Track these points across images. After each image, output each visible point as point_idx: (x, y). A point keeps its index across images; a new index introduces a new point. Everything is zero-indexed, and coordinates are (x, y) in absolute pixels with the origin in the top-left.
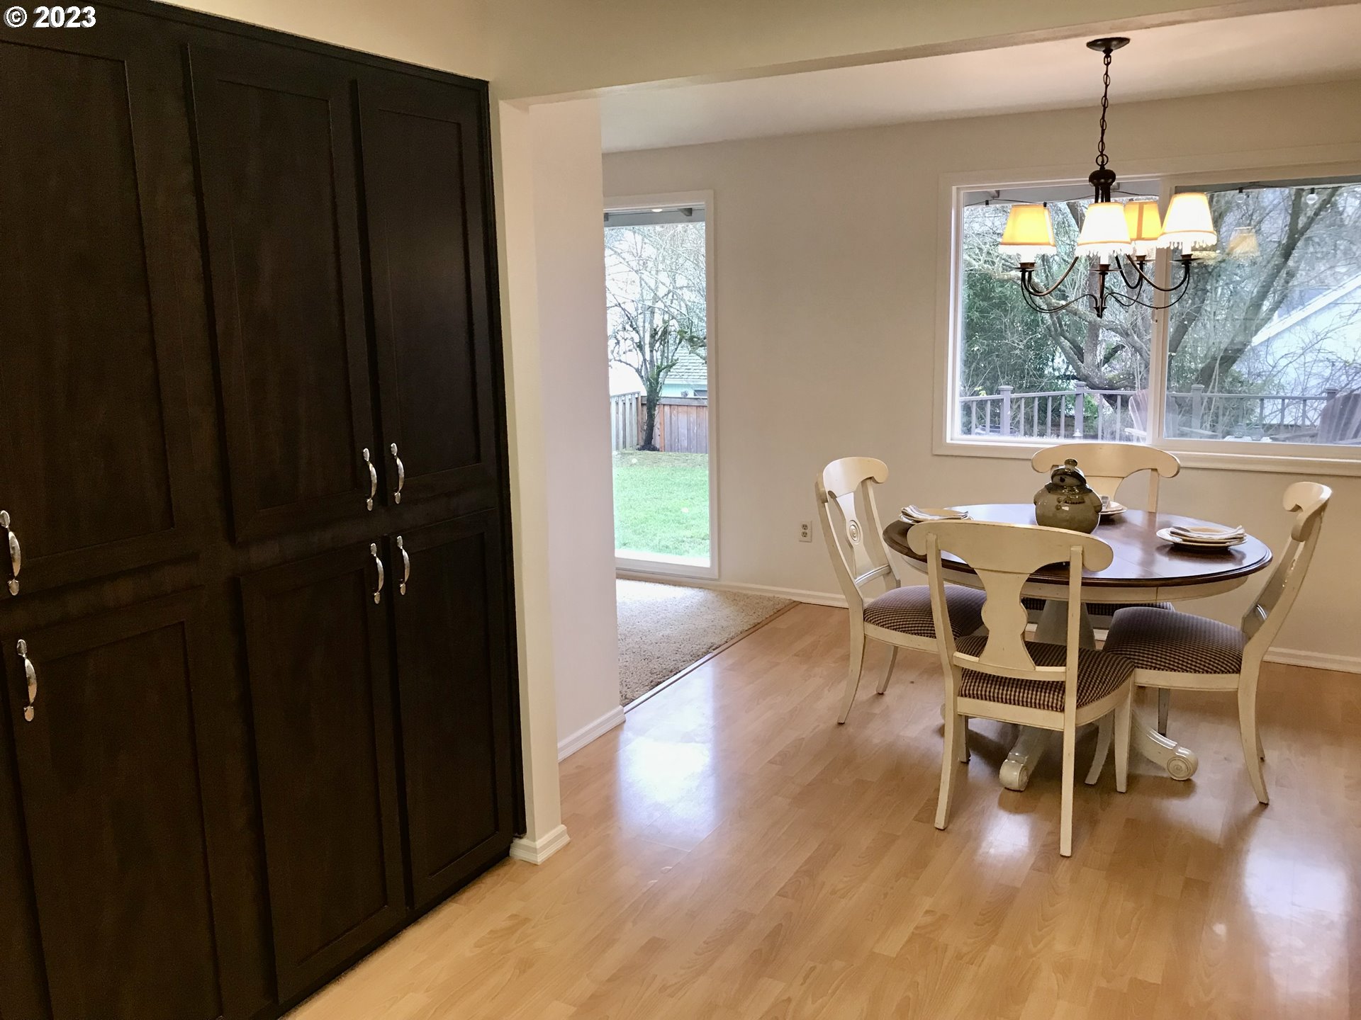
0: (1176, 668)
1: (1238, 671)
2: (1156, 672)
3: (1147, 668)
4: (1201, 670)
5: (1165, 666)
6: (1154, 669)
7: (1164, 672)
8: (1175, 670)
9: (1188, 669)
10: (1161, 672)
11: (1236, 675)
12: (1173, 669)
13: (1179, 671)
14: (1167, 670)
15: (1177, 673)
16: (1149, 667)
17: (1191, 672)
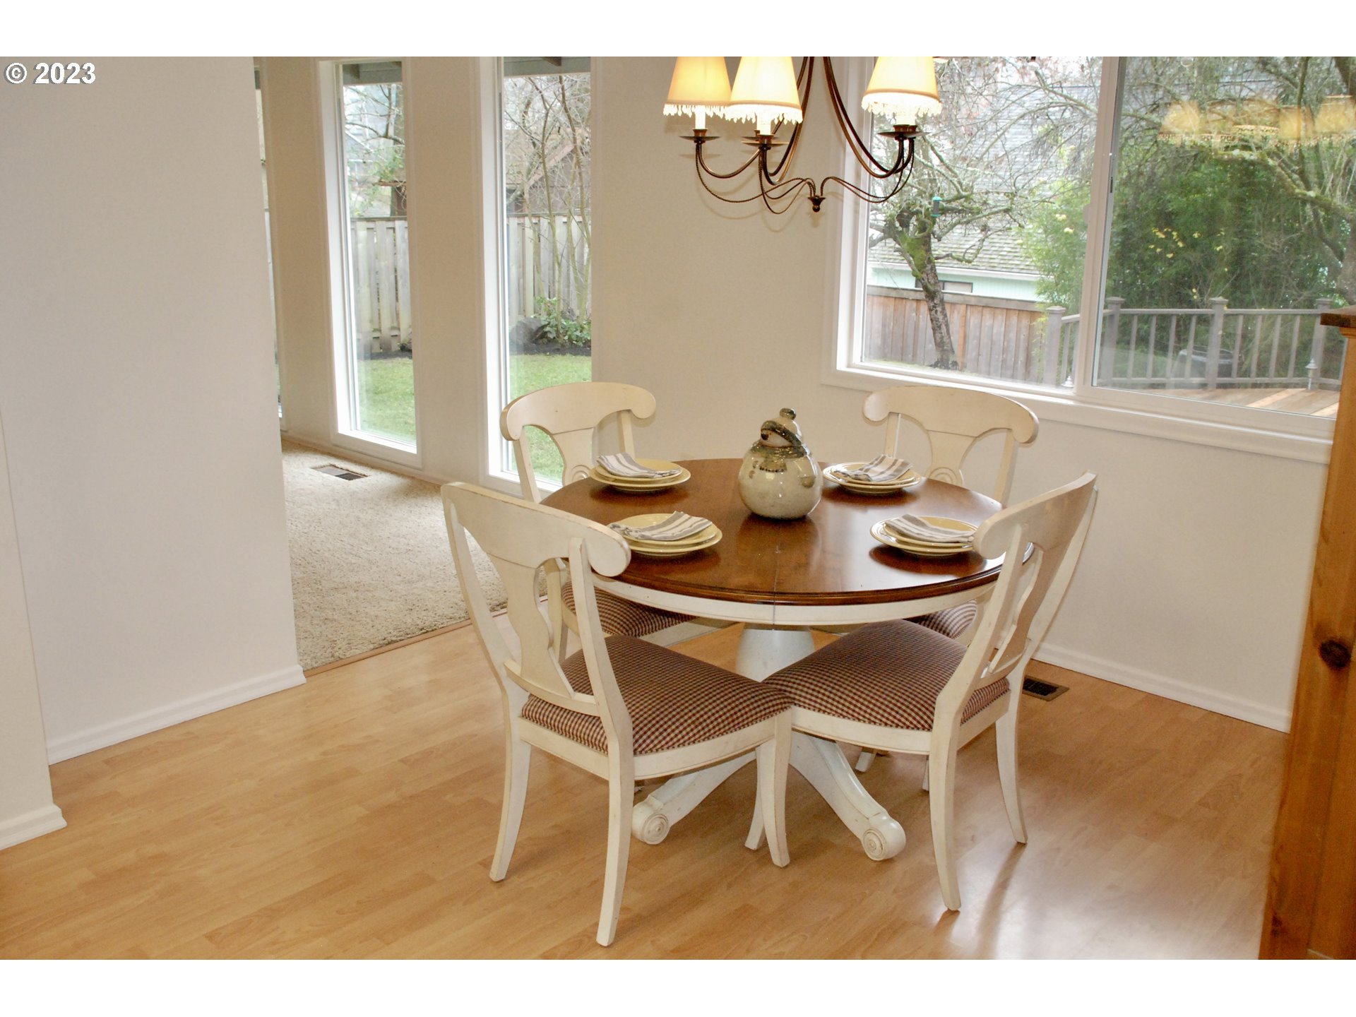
0: (845, 714)
1: (930, 728)
2: (821, 715)
3: (809, 709)
4: (877, 721)
5: (831, 710)
6: (819, 711)
7: (830, 717)
8: (844, 717)
9: (861, 718)
10: (826, 716)
11: (925, 734)
12: (841, 715)
13: (849, 718)
14: (834, 715)
15: (846, 721)
16: (812, 708)
17: (864, 722)
